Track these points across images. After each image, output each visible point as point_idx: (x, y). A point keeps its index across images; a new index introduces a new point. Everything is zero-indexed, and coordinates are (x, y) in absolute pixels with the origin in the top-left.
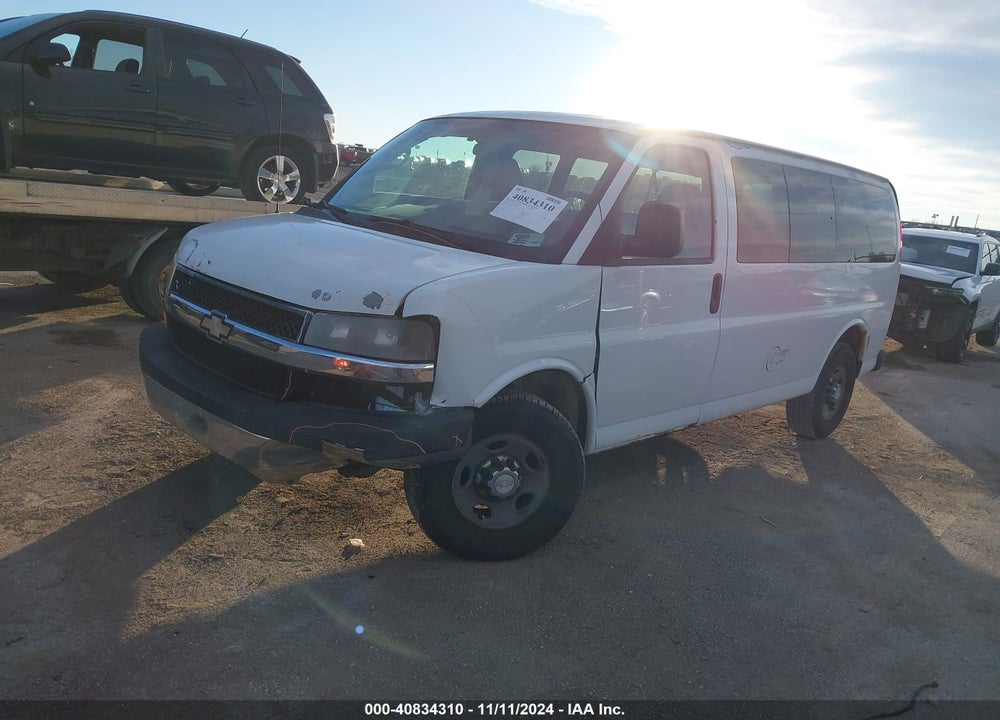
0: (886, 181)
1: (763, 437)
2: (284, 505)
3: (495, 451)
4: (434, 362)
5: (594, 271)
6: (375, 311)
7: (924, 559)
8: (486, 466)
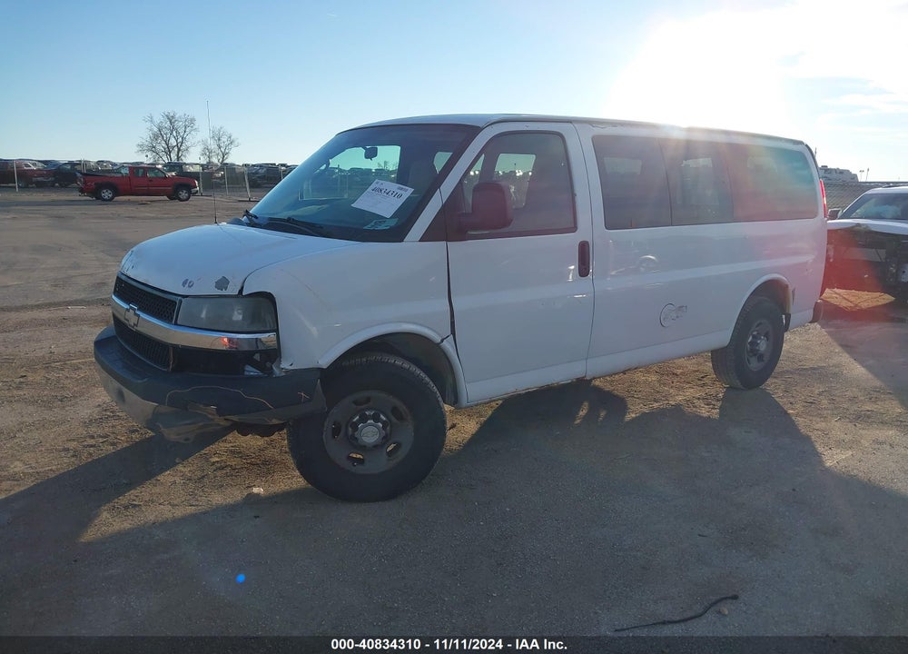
0: (801, 143)
1: (692, 390)
2: (213, 464)
3: (363, 407)
4: (277, 331)
5: (439, 246)
6: (224, 292)
7: (794, 490)
8: (355, 420)
